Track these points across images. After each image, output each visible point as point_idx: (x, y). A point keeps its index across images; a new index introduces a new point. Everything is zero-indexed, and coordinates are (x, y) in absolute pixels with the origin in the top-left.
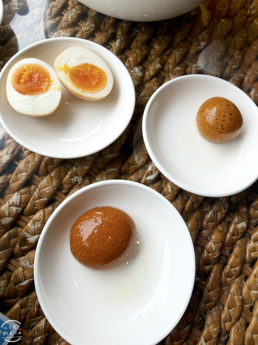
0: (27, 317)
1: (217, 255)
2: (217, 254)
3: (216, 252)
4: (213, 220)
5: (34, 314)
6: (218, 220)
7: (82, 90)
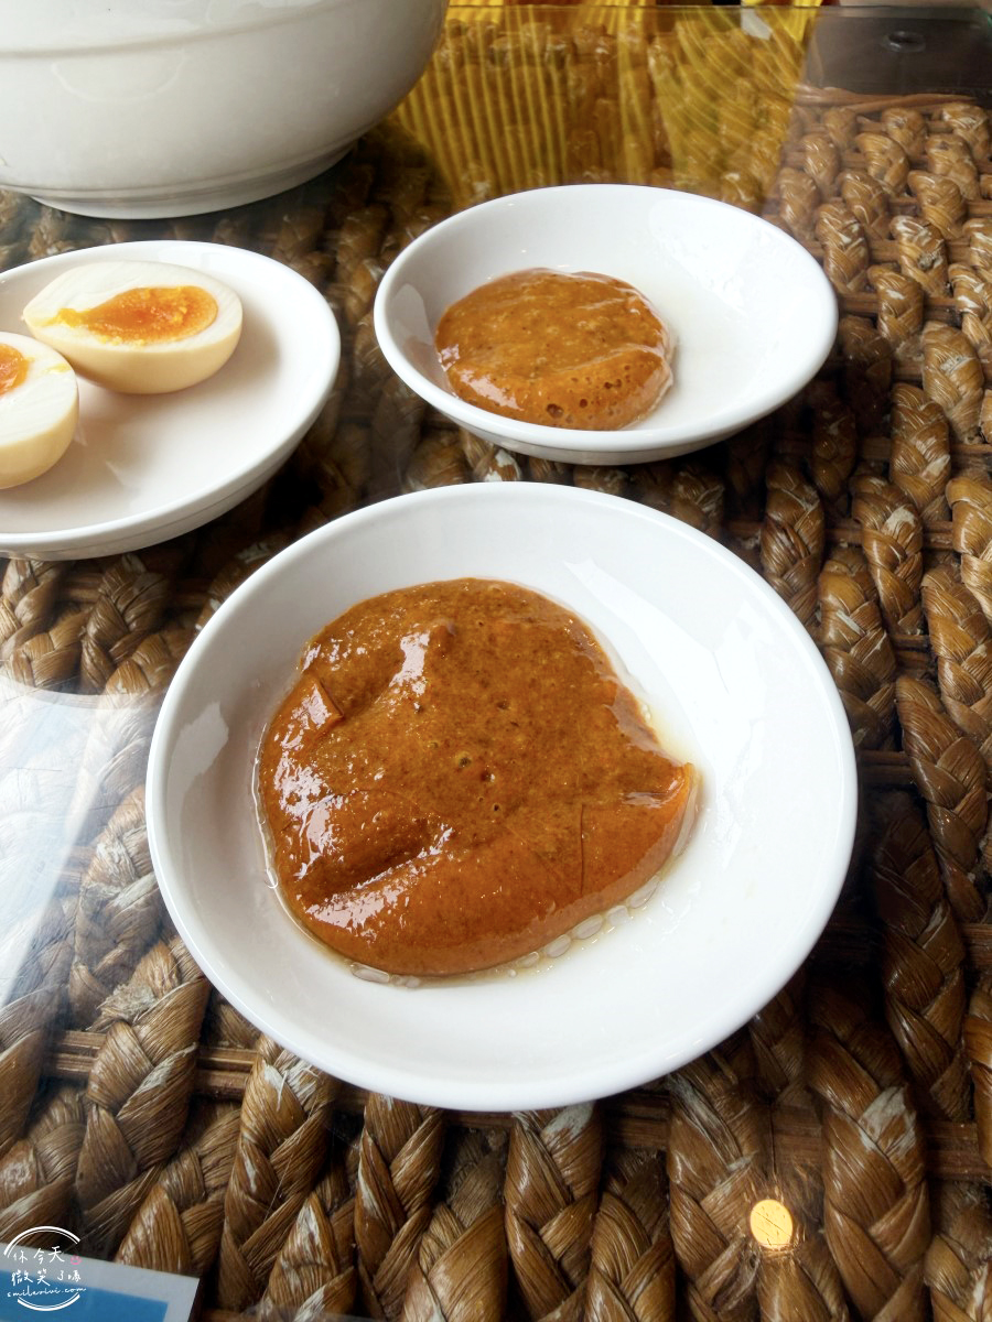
0: (224, 1239)
1: (881, 642)
2: (877, 638)
3: (871, 635)
4: (793, 552)
5: (251, 1200)
6: (811, 547)
7: (141, 341)
